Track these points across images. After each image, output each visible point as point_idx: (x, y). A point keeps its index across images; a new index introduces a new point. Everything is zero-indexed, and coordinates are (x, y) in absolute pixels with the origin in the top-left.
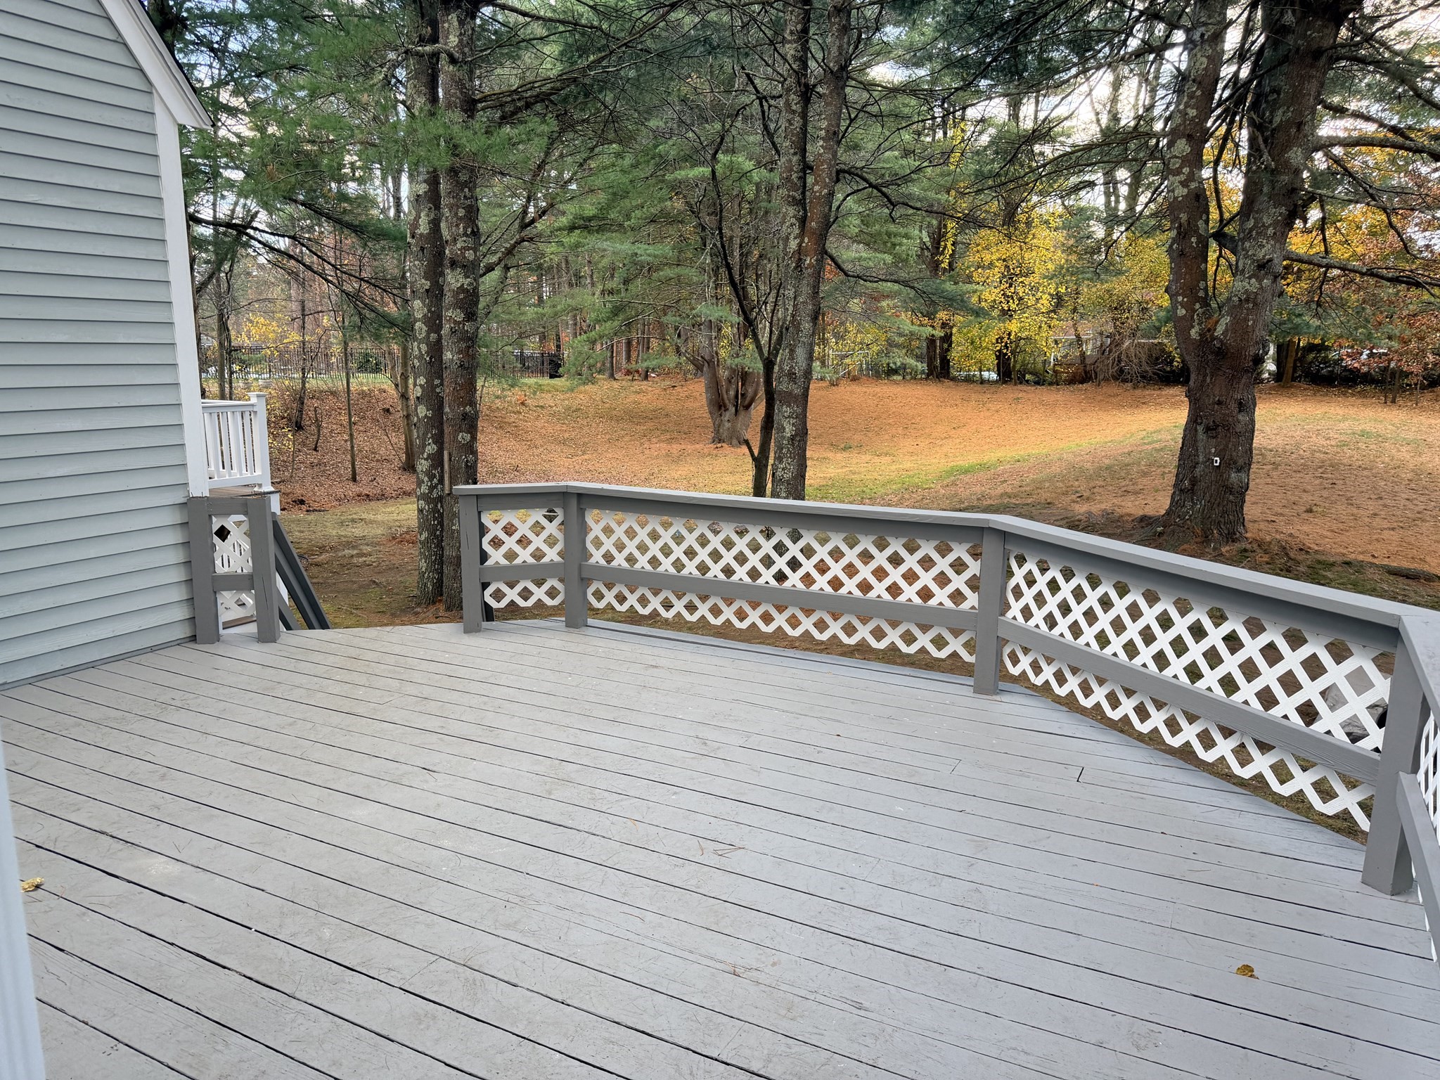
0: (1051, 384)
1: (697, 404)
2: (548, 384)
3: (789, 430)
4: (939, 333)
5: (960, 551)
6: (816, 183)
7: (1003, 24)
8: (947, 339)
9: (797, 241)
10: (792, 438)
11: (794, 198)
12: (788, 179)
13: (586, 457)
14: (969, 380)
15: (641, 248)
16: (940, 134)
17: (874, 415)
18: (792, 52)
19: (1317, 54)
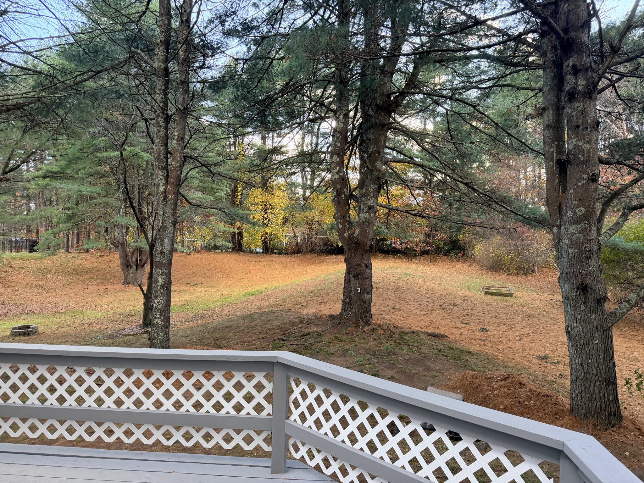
0: (285, 254)
1: (115, 265)
2: (28, 256)
3: (161, 281)
4: (237, 231)
5: (259, 377)
6: (173, 160)
7: (258, 102)
8: (240, 234)
9: (164, 187)
10: (163, 286)
11: (162, 166)
12: (159, 157)
13: (48, 295)
14: (251, 252)
15: (83, 188)
16: (233, 149)
17: (208, 269)
18: (160, 98)
19: (383, 126)
